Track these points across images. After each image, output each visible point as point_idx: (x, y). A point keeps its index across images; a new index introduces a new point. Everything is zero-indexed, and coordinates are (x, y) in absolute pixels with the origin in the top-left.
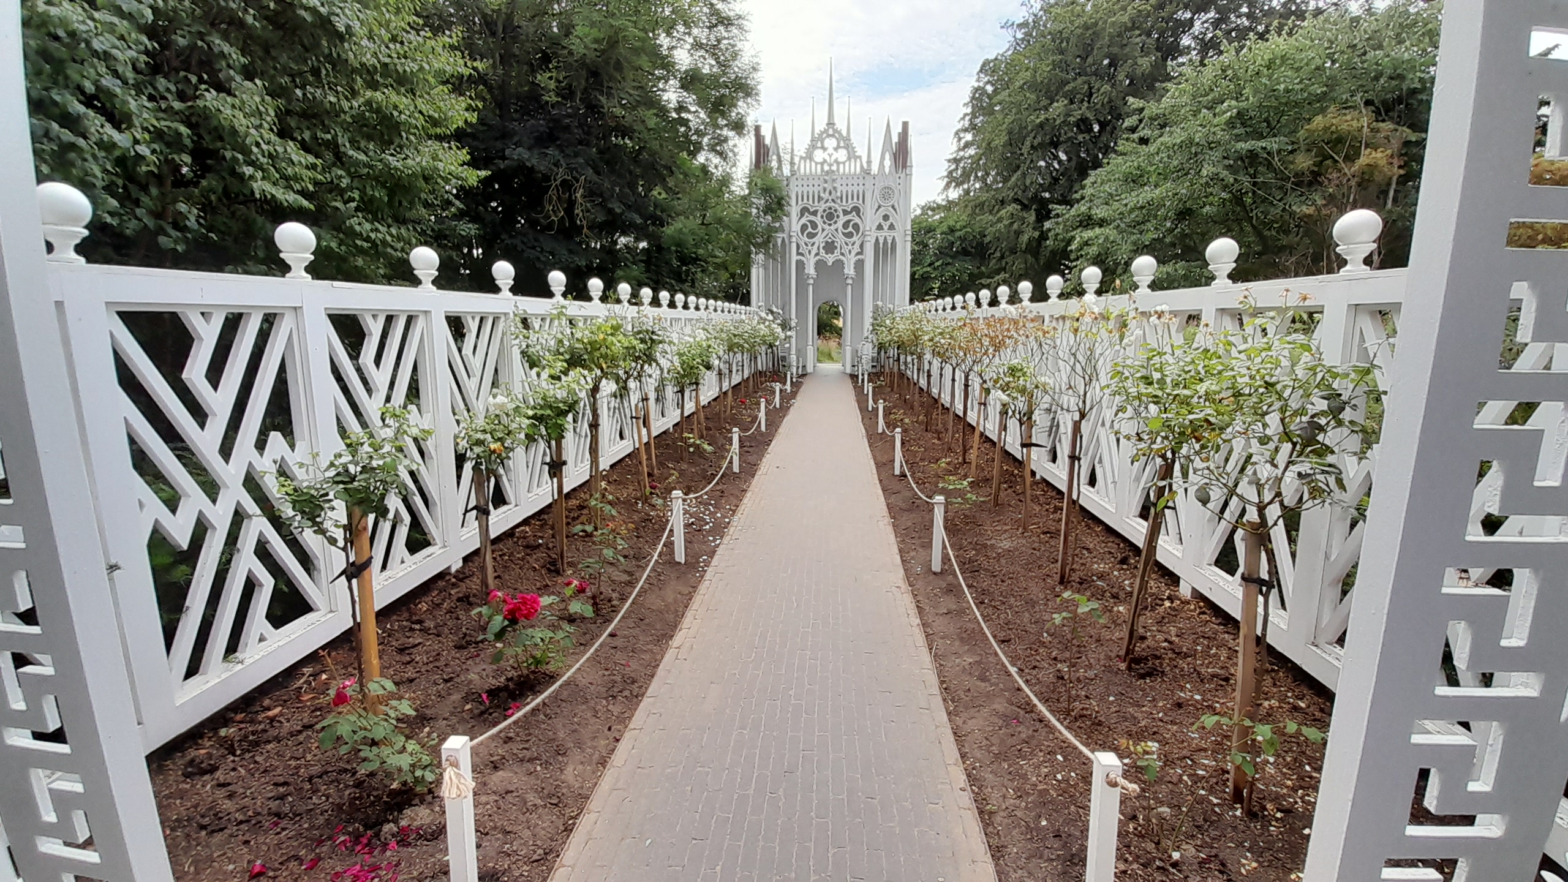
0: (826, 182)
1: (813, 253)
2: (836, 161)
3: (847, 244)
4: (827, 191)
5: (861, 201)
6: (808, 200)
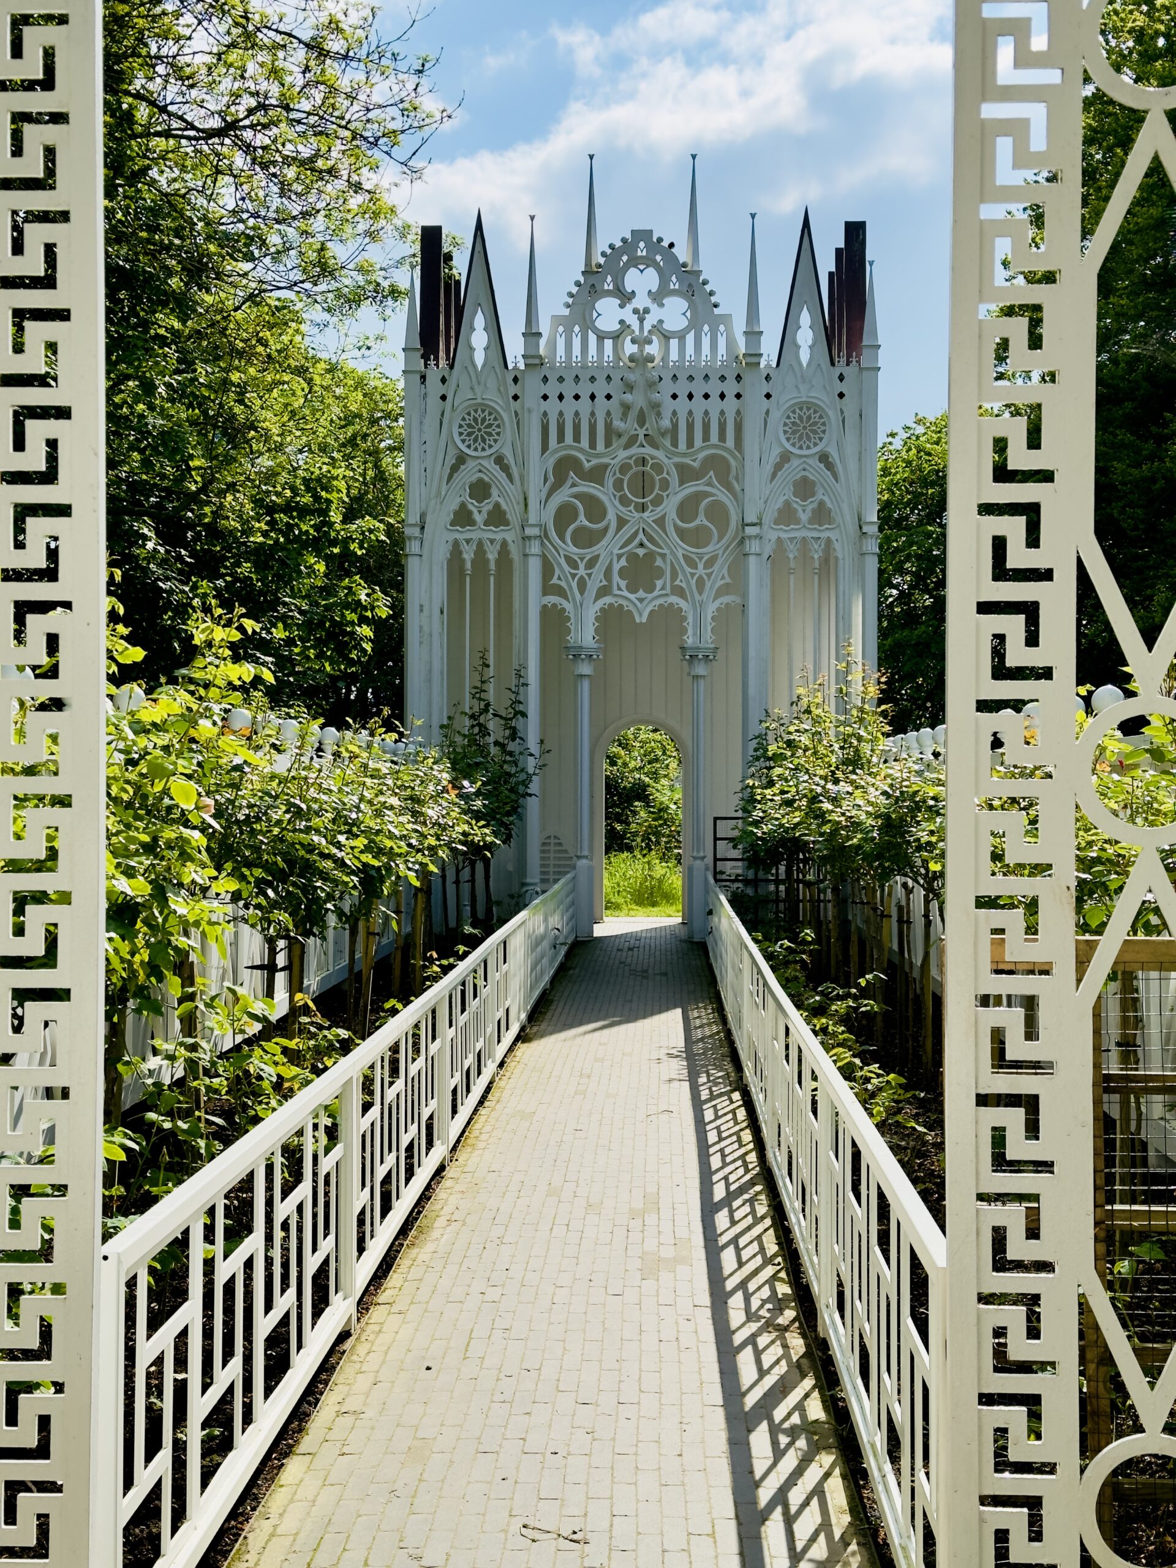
0: (629, 387)
1: (593, 586)
2: (658, 328)
3: (692, 564)
4: (633, 414)
5: (730, 442)
6: (577, 438)
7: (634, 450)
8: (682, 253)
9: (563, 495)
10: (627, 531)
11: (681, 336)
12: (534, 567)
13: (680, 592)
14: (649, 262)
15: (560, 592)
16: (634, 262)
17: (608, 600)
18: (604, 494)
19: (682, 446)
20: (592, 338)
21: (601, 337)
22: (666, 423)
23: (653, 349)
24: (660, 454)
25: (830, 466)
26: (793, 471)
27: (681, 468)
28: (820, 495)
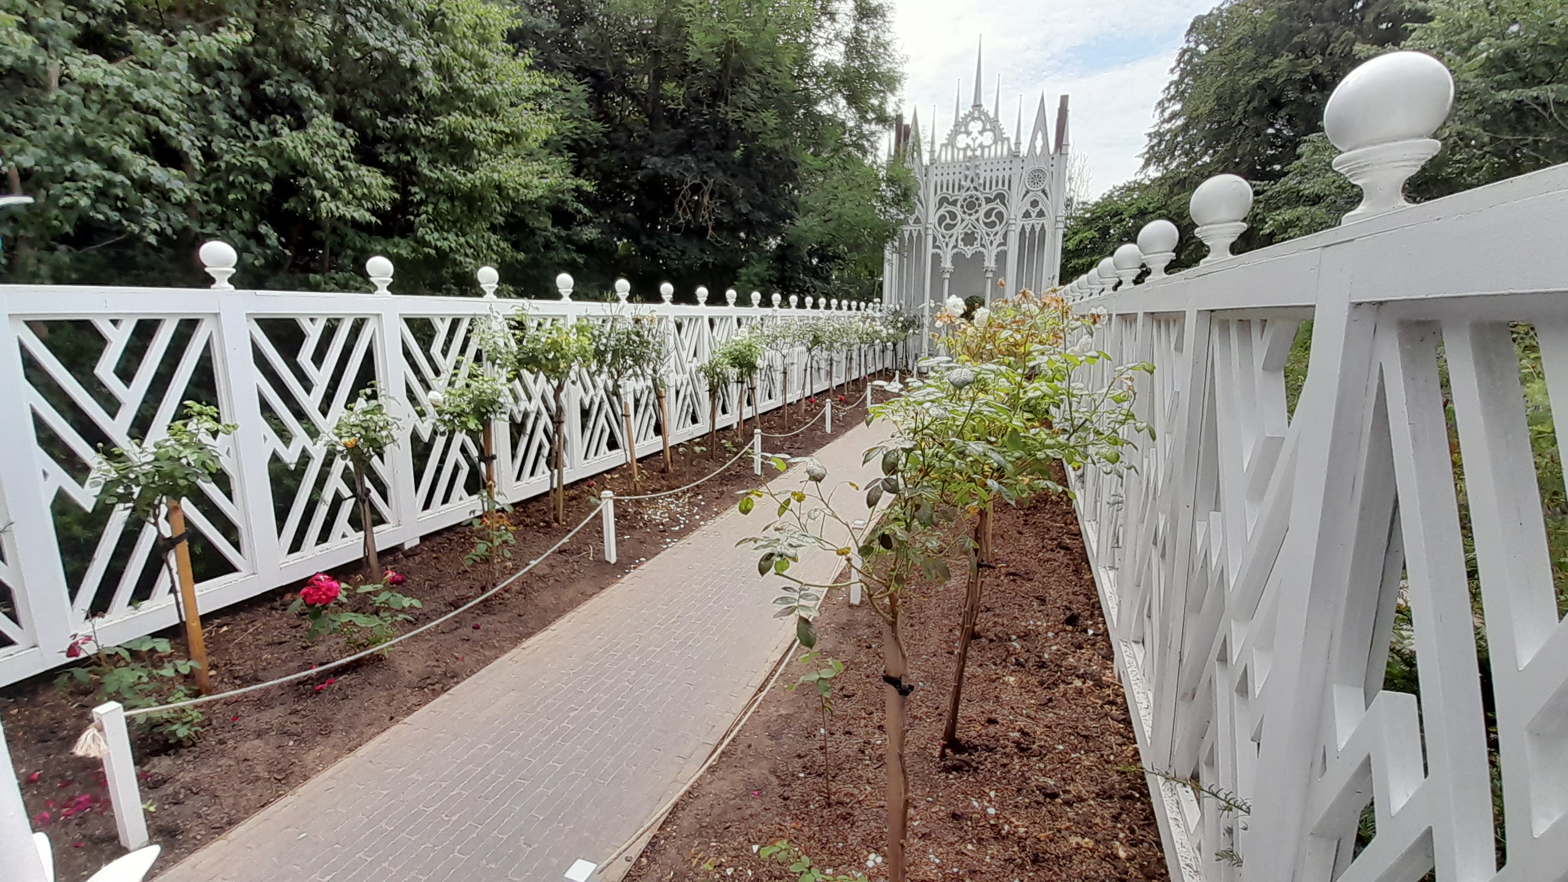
0: (968, 169)
1: (951, 245)
2: (981, 145)
3: (988, 235)
7: (969, 193)
8: (992, 115)
9: (942, 211)
10: (965, 223)
11: (989, 147)
12: (930, 239)
13: (983, 246)
14: (979, 118)
15: (938, 247)
16: (974, 119)
17: (955, 250)
18: (957, 210)
19: (987, 190)
20: (956, 151)
21: (959, 149)
22: (981, 181)
23: (978, 153)
24: (979, 194)
25: (1046, 194)
26: (1030, 198)
27: (986, 198)
28: (1040, 206)
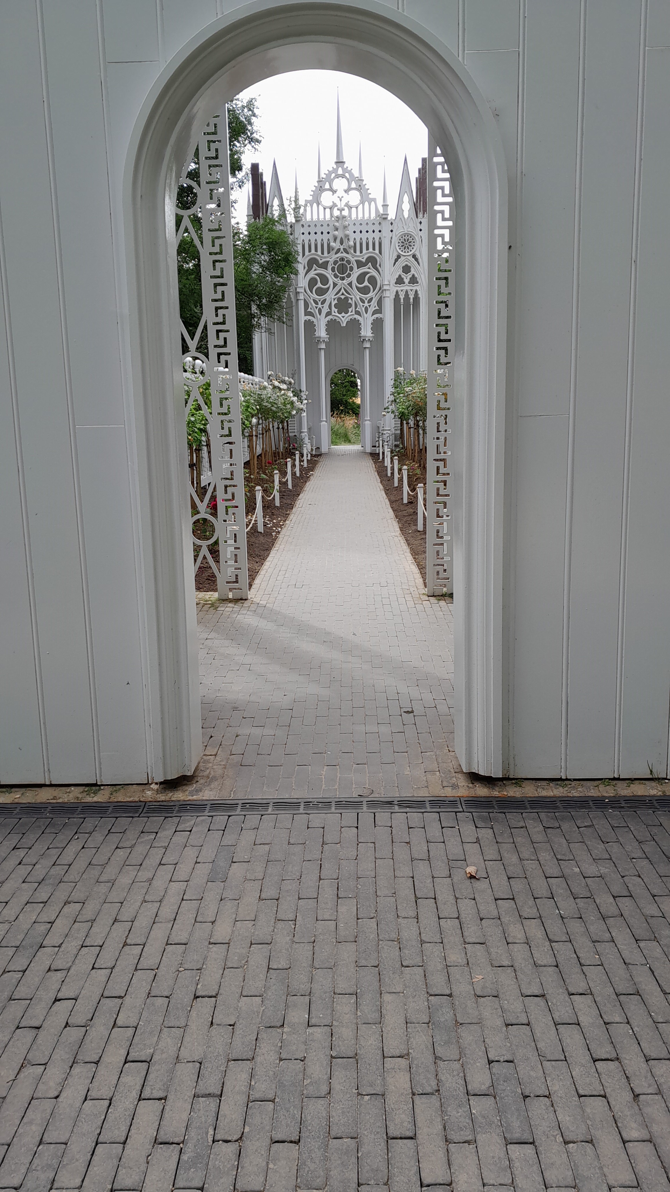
0: (337, 229)
1: (324, 312)
2: (347, 205)
3: (363, 302)
4: (338, 240)
5: (377, 251)
6: (316, 250)
7: (339, 255)
8: (356, 173)
9: (312, 274)
10: (337, 289)
11: (356, 207)
12: (301, 304)
13: (357, 313)
14: (343, 176)
15: (311, 314)
16: (338, 176)
17: (330, 317)
18: (328, 274)
19: (358, 253)
20: (321, 209)
21: (324, 208)
22: (351, 243)
23: (345, 213)
24: (349, 256)
25: (416, 260)
26: (402, 262)
27: (357, 261)
28: (413, 271)
